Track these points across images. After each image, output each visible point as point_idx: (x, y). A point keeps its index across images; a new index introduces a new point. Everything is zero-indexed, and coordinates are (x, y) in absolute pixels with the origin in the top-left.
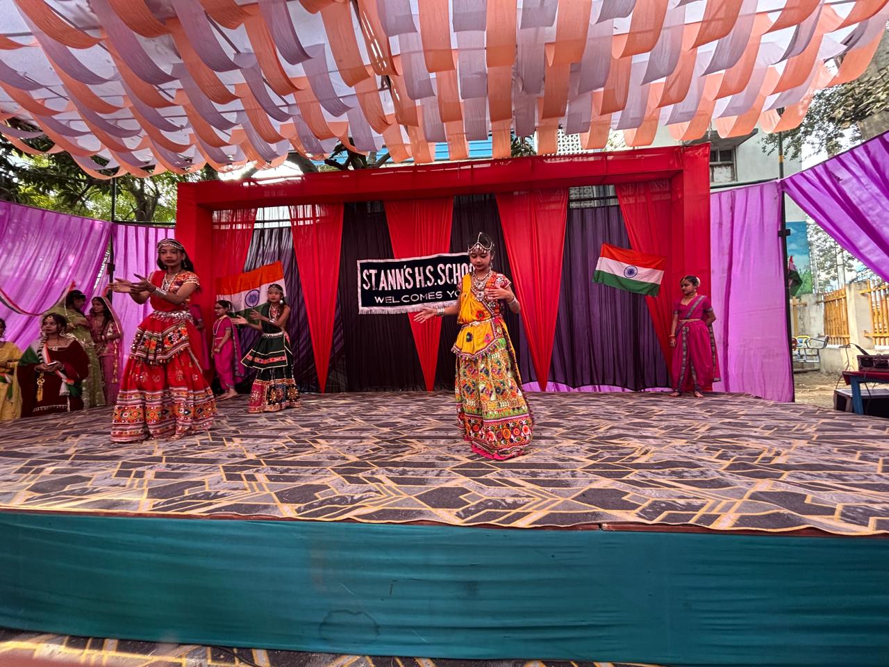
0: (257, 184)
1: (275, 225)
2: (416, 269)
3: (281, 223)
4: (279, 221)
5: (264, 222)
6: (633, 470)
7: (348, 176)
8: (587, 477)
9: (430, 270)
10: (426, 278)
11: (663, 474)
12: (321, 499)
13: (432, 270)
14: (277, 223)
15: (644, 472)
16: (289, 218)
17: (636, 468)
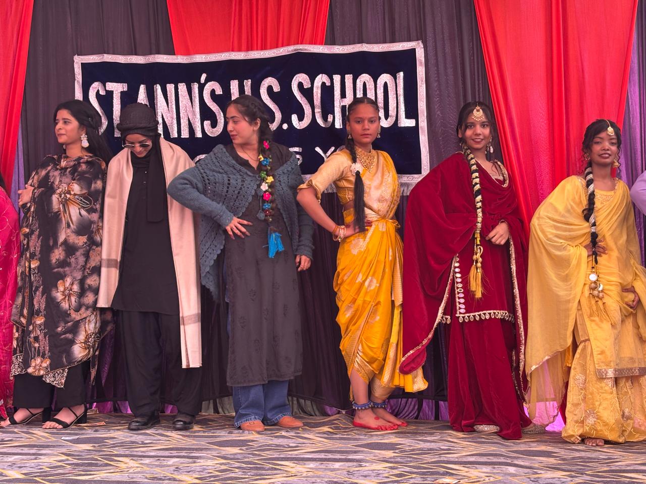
2: (234, 84)
9: (270, 89)
13: (277, 88)
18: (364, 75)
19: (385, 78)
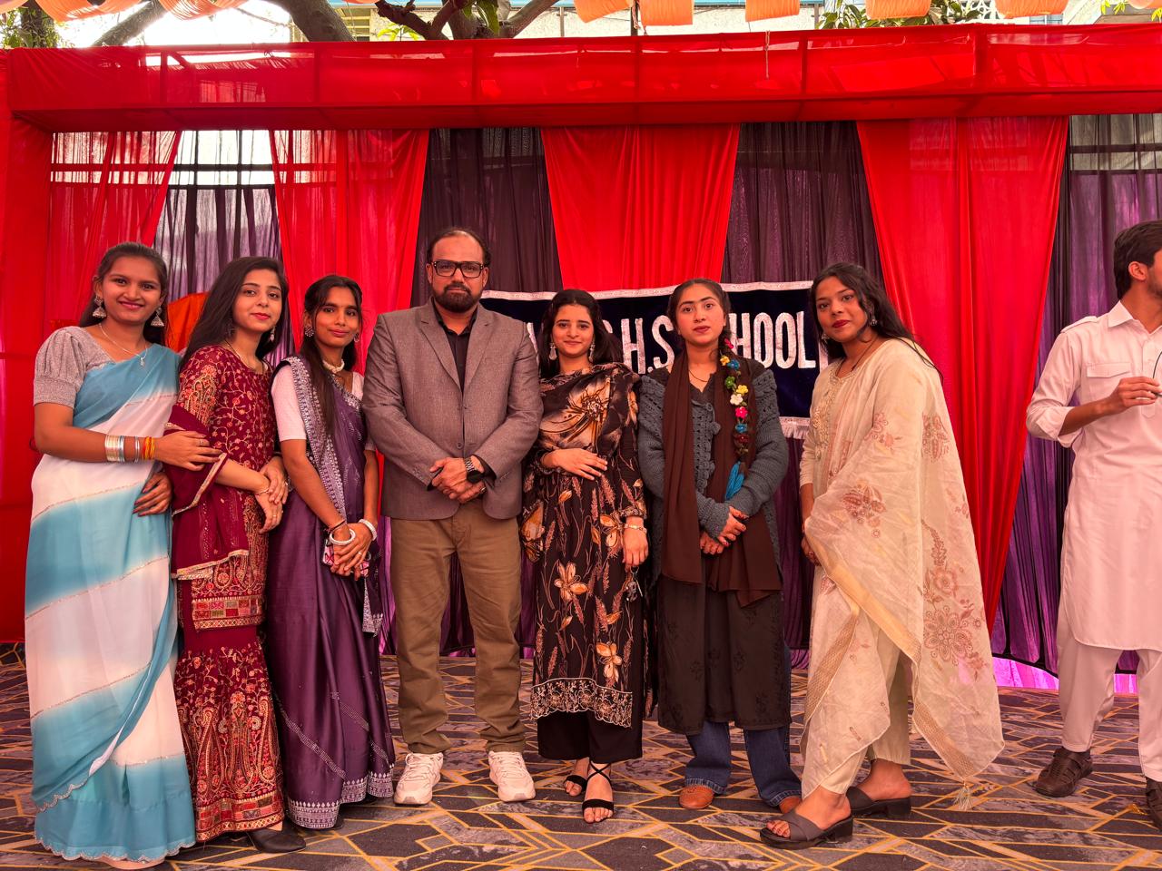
0: (182, 62)
1: (229, 178)
2: (625, 324)
3: (245, 174)
4: (239, 168)
5: (196, 168)
6: (946, 823)
7: (439, 56)
8: (865, 832)
9: (662, 328)
10: (652, 350)
11: (992, 834)
12: (430, 851)
13: (669, 328)
14: (234, 174)
15: (961, 827)
16: (269, 160)
17: (951, 820)
18: (761, 314)
19: (784, 317)
